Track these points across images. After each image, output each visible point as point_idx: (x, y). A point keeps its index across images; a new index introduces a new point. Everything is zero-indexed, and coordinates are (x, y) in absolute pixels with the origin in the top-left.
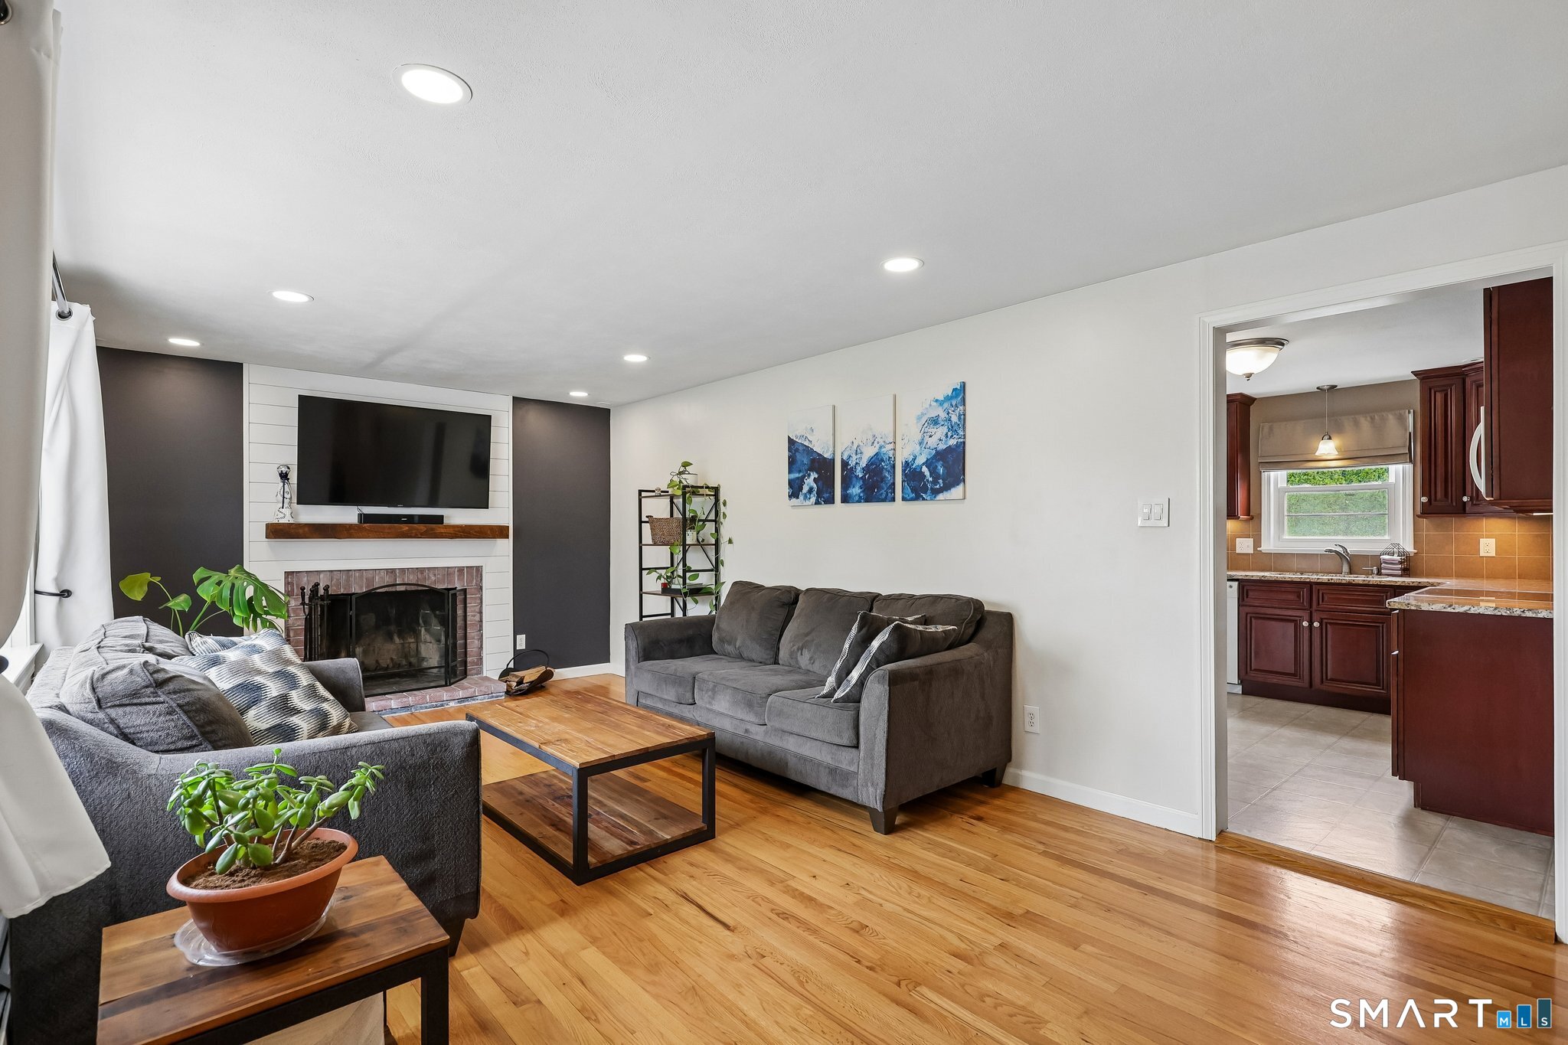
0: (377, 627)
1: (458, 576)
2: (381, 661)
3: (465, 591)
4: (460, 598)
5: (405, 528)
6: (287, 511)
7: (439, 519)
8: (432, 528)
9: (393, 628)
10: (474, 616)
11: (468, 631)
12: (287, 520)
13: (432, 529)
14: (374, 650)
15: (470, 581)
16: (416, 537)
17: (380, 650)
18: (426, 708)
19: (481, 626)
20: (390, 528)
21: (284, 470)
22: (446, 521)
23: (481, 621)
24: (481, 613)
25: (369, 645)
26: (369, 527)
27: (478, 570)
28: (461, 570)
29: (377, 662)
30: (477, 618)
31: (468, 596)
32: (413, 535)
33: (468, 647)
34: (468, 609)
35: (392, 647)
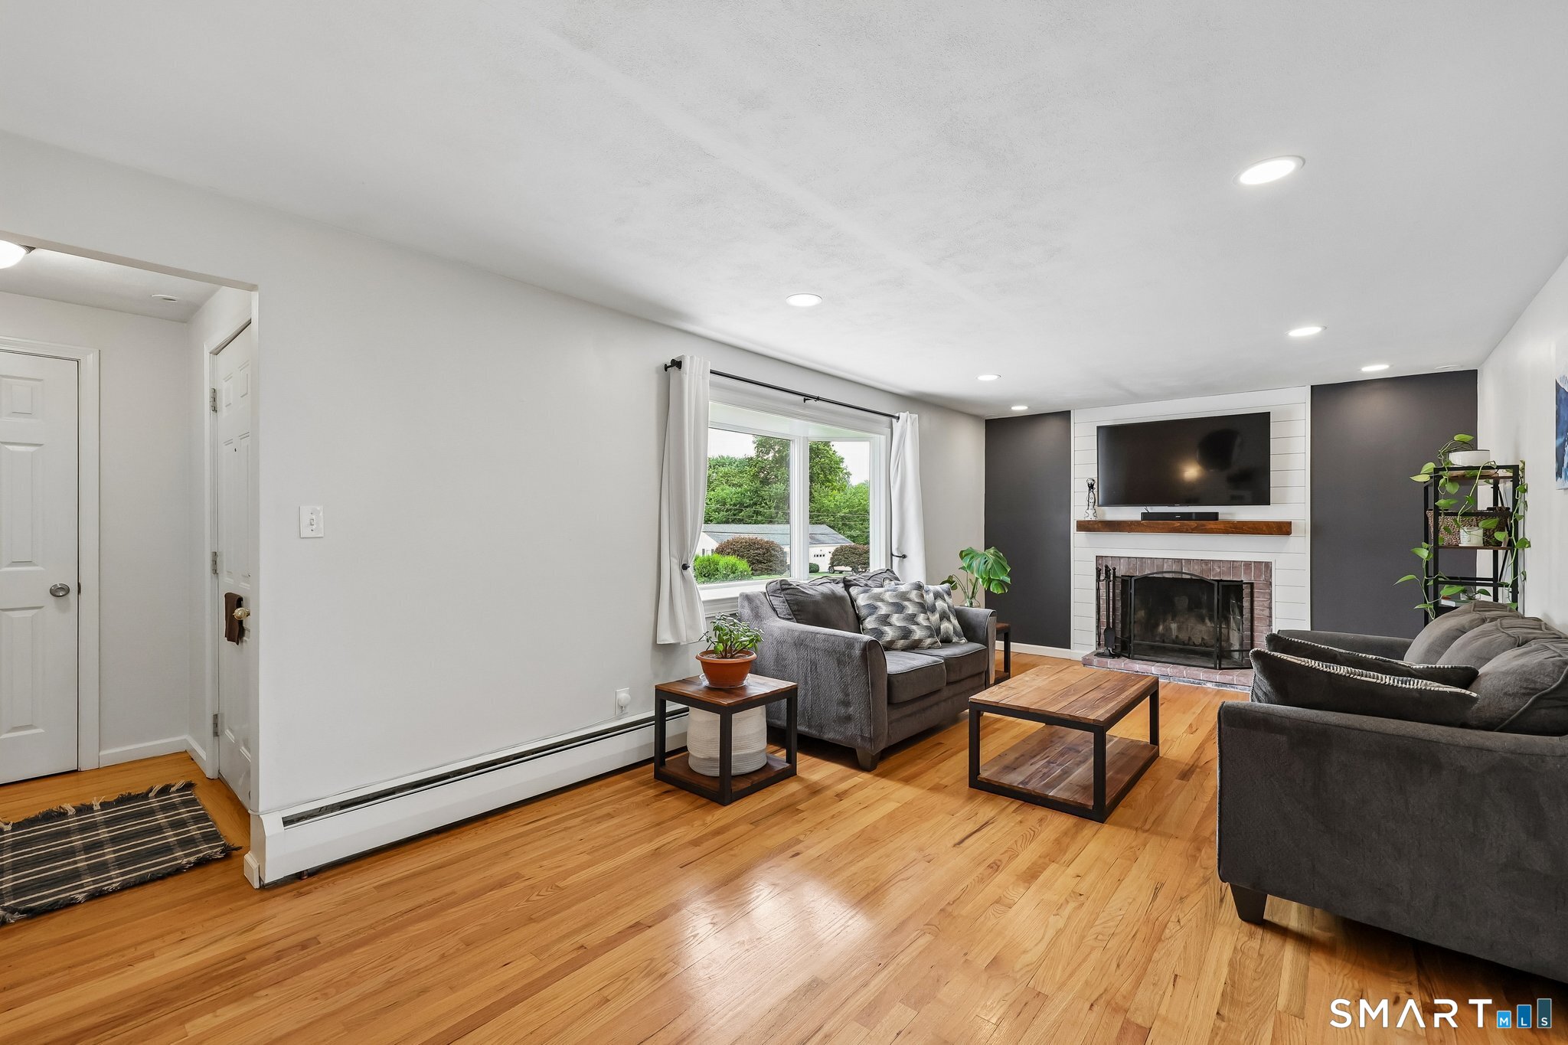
0: (1190, 609)
1: (1245, 570)
2: (1193, 638)
3: (1252, 585)
4: (1246, 591)
5: (1177, 524)
6: (1091, 512)
7: (1214, 516)
8: (1206, 524)
9: (1204, 611)
10: (1263, 610)
11: (1256, 623)
12: (1091, 517)
13: (1204, 525)
14: (1187, 628)
15: (1258, 576)
16: (1187, 532)
17: (1192, 629)
18: (1184, 682)
19: (1271, 622)
20: (1163, 524)
21: (1090, 482)
22: (1220, 517)
23: (1271, 617)
24: (1270, 608)
25: (1183, 622)
26: (1151, 524)
27: (1268, 566)
28: (1248, 564)
29: (1190, 638)
30: (1266, 612)
31: (1255, 590)
32: (1184, 530)
33: (1256, 639)
34: (1255, 603)
35: (1203, 628)
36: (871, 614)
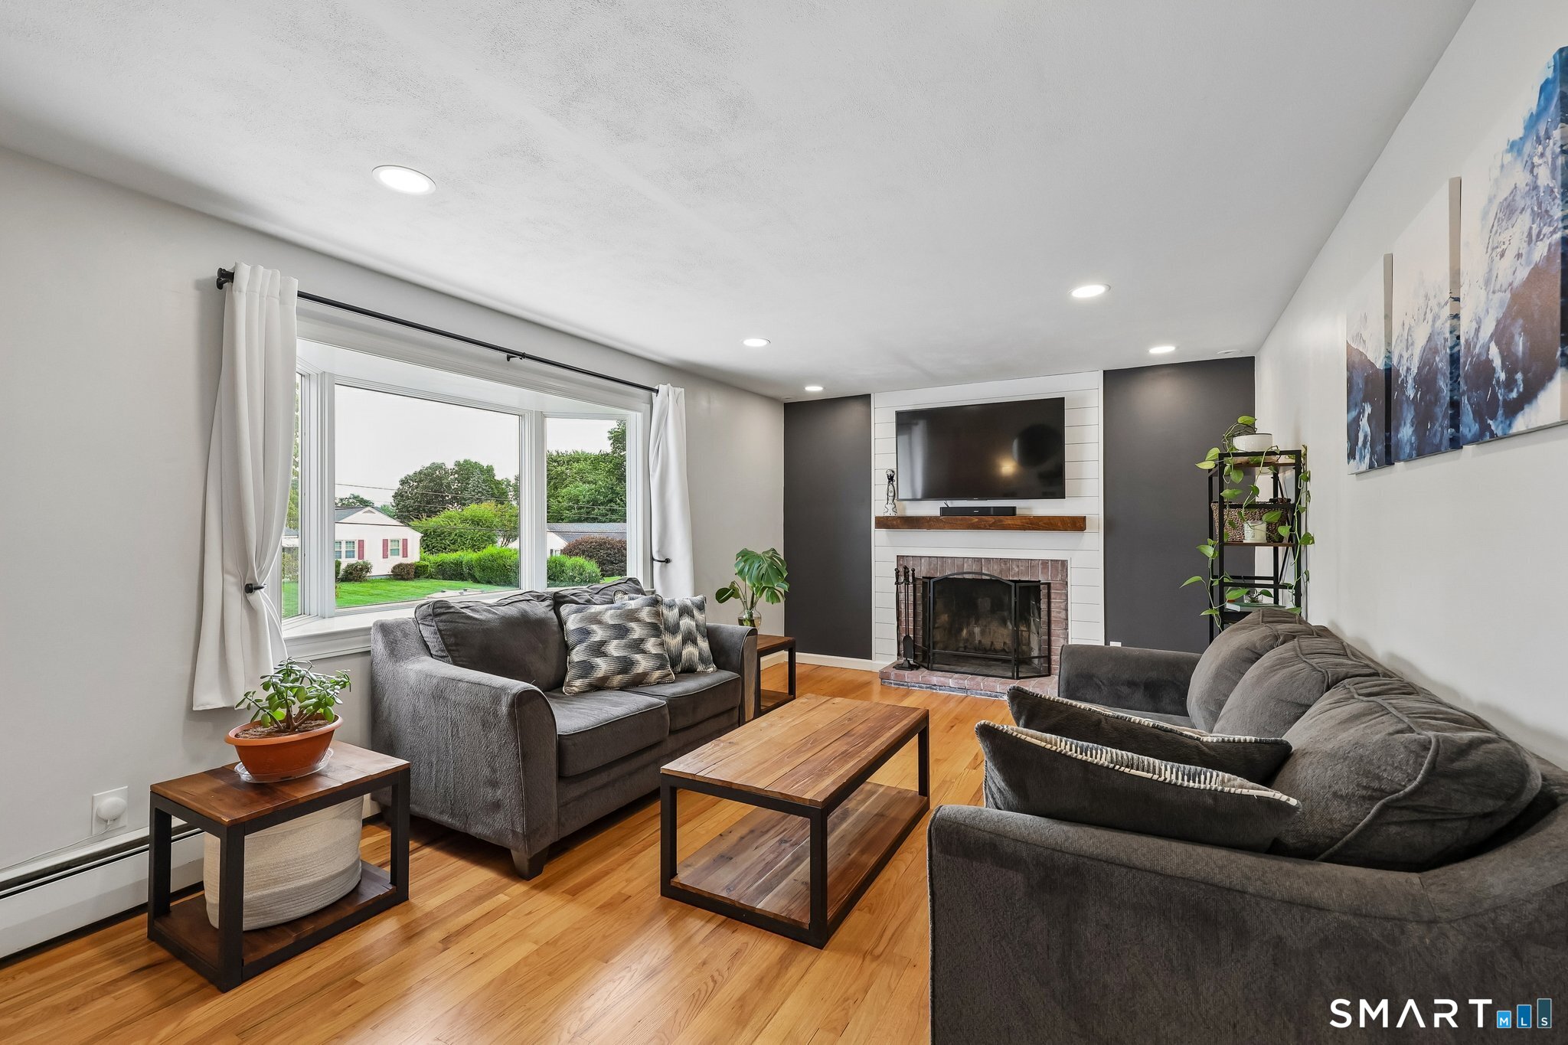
0: (993, 611)
1: (1042, 569)
2: (995, 643)
3: (1049, 585)
4: (1044, 592)
5: (975, 519)
6: (890, 507)
7: (1012, 511)
8: (1004, 519)
9: (1006, 614)
10: (1059, 613)
11: (1053, 627)
12: (890, 513)
13: (1001, 521)
14: (990, 633)
15: (1054, 576)
16: (985, 528)
17: (995, 632)
18: (981, 694)
19: (1067, 625)
20: (962, 520)
21: (889, 473)
22: (1018, 512)
23: (1067, 619)
24: (1067, 610)
25: (986, 626)
26: (951, 520)
27: (1064, 564)
28: (1045, 563)
29: (992, 643)
30: (1063, 615)
31: (1052, 591)
32: (982, 526)
33: (1053, 644)
34: (1052, 605)
35: (1005, 632)
36: (580, 642)
